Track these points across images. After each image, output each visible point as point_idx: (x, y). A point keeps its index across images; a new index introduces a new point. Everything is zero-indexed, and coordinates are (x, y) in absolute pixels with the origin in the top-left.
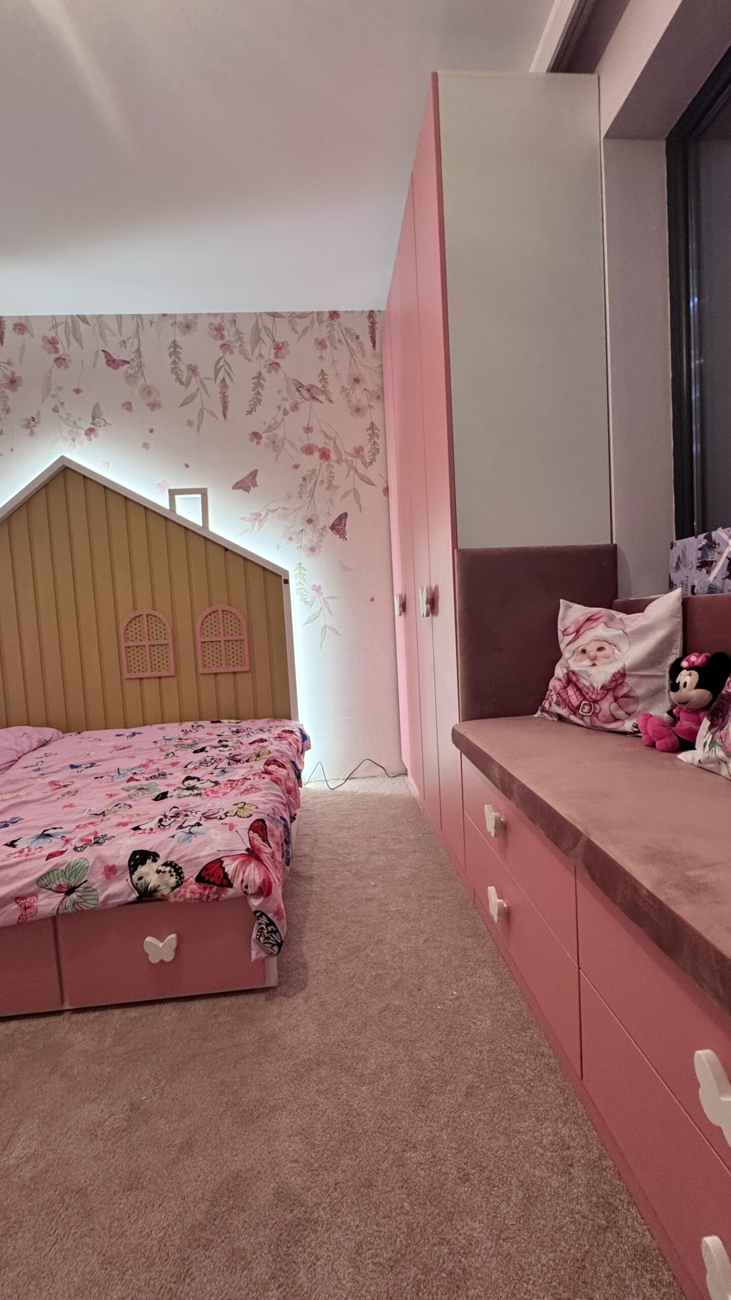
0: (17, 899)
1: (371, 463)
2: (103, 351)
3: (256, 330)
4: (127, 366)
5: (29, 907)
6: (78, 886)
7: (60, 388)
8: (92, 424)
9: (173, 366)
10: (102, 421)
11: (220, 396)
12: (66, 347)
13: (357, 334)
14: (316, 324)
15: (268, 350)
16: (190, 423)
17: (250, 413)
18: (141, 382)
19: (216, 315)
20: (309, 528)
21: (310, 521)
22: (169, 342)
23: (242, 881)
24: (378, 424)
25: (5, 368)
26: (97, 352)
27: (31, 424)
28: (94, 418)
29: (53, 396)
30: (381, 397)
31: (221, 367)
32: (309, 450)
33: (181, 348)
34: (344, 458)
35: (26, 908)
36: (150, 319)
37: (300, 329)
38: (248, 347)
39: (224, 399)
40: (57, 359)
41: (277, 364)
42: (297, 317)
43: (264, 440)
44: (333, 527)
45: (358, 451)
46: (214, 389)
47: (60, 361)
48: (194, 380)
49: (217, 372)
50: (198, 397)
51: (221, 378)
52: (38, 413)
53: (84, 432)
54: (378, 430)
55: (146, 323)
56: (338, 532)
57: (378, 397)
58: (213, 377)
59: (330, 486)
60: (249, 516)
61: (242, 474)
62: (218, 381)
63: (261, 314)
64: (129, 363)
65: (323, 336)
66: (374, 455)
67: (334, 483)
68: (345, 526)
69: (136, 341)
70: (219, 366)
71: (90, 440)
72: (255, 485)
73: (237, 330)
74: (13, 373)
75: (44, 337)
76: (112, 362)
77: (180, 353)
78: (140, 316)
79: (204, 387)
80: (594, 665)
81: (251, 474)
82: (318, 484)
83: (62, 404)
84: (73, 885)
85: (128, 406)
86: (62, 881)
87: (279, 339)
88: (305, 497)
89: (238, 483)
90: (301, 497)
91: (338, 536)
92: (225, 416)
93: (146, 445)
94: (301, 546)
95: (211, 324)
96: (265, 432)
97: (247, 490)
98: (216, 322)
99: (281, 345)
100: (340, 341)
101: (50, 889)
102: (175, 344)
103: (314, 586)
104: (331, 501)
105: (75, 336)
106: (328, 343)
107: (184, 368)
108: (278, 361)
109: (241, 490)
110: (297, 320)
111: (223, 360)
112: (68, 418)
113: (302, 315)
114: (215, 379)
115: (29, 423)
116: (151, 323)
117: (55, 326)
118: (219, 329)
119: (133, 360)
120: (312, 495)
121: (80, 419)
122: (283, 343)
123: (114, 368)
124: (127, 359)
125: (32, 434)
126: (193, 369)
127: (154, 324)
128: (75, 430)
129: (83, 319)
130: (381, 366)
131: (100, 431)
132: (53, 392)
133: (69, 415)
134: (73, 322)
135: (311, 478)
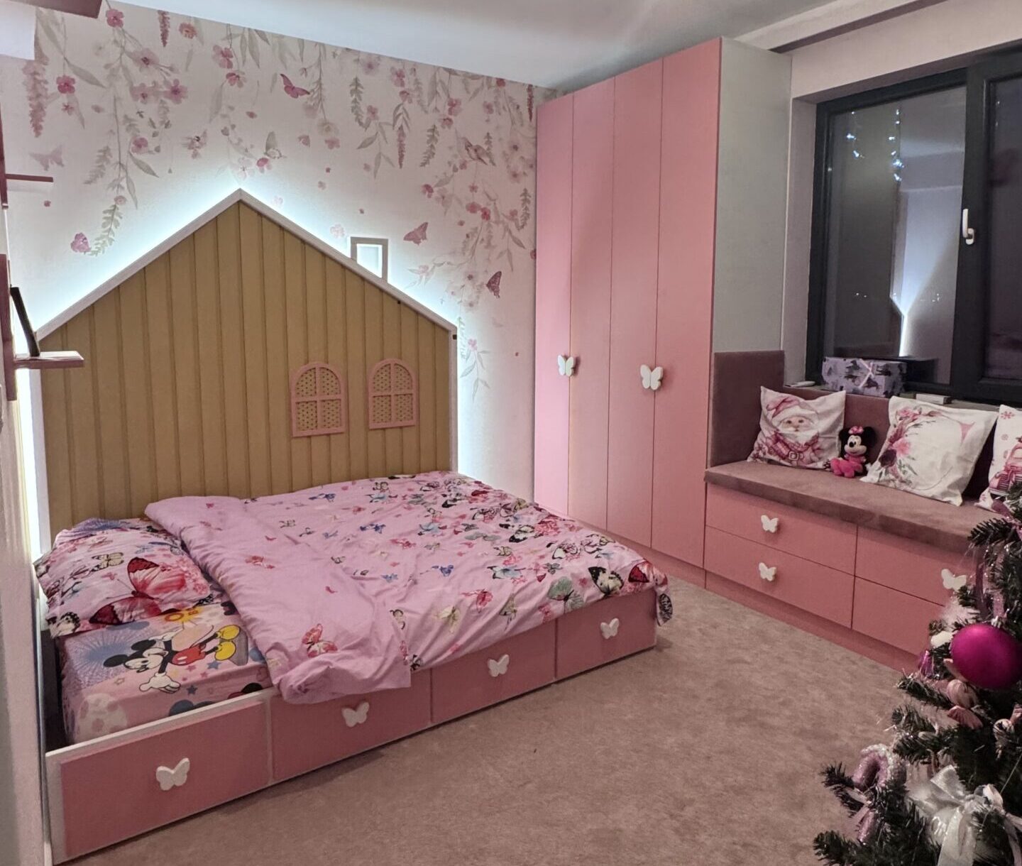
0: (540, 608)
1: (523, 227)
2: (282, 75)
3: (434, 83)
4: (306, 96)
5: (548, 612)
6: (570, 595)
7: (232, 108)
8: (266, 154)
9: (353, 105)
10: (277, 153)
11: (397, 143)
12: (241, 63)
13: (519, 104)
14: (486, 88)
15: (442, 103)
16: (367, 167)
17: (423, 165)
18: (320, 115)
19: (398, 60)
20: (469, 284)
21: (470, 277)
22: (352, 78)
23: (654, 577)
24: (531, 192)
25: (167, 73)
26: (276, 75)
27: (195, 144)
28: (268, 148)
29: (224, 116)
30: (534, 166)
31: (400, 114)
32: (472, 208)
33: (363, 88)
34: (501, 219)
35: (546, 613)
36: (333, 50)
37: (472, 89)
38: (425, 98)
39: (400, 148)
40: (229, 75)
41: (450, 120)
42: (470, 77)
43: (435, 194)
44: (489, 285)
45: (514, 213)
46: (392, 135)
47: (233, 77)
48: (372, 124)
49: (396, 118)
50: (376, 142)
51: (399, 126)
52: (205, 133)
53: (256, 162)
54: (530, 197)
55: (329, 55)
56: (493, 290)
57: (531, 166)
58: (392, 123)
59: (489, 245)
60: (417, 268)
61: (413, 226)
62: (397, 129)
63: (439, 68)
64: (309, 93)
65: (490, 100)
66: (526, 219)
67: (493, 244)
68: (499, 284)
69: (317, 73)
70: (398, 113)
71: (262, 171)
72: (425, 238)
73: (416, 80)
74: (176, 81)
75: (216, 47)
76: (291, 89)
77: (361, 92)
78: (323, 45)
79: (383, 133)
80: (797, 431)
81: (421, 226)
82: (478, 243)
83: (233, 127)
84: (566, 594)
85: (306, 140)
86: (559, 593)
87: (454, 96)
88: (467, 253)
89: (409, 235)
90: (464, 254)
91: (493, 293)
92: (401, 165)
93: (321, 185)
94: (461, 302)
95: (392, 68)
96: (437, 186)
97: (418, 242)
98: (398, 67)
99: (454, 102)
100: (504, 108)
101: (554, 599)
102: (356, 83)
103: (471, 340)
104: (488, 259)
105: (252, 53)
106: (494, 108)
107: (364, 109)
108: (450, 117)
109: (412, 242)
110: (469, 80)
111: (401, 108)
112: (238, 144)
113: (475, 77)
114: (394, 126)
115: (193, 143)
116: (334, 55)
117: (230, 37)
118: (400, 75)
119: (313, 90)
120: (473, 252)
121: (252, 147)
122: (456, 101)
123: (293, 96)
124: (308, 90)
125: (195, 155)
126: (372, 111)
127: (337, 57)
128: (246, 158)
129: (262, 34)
130: (536, 138)
131: (273, 163)
132: (224, 110)
133: (240, 140)
134: (250, 37)
135: (473, 236)
